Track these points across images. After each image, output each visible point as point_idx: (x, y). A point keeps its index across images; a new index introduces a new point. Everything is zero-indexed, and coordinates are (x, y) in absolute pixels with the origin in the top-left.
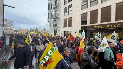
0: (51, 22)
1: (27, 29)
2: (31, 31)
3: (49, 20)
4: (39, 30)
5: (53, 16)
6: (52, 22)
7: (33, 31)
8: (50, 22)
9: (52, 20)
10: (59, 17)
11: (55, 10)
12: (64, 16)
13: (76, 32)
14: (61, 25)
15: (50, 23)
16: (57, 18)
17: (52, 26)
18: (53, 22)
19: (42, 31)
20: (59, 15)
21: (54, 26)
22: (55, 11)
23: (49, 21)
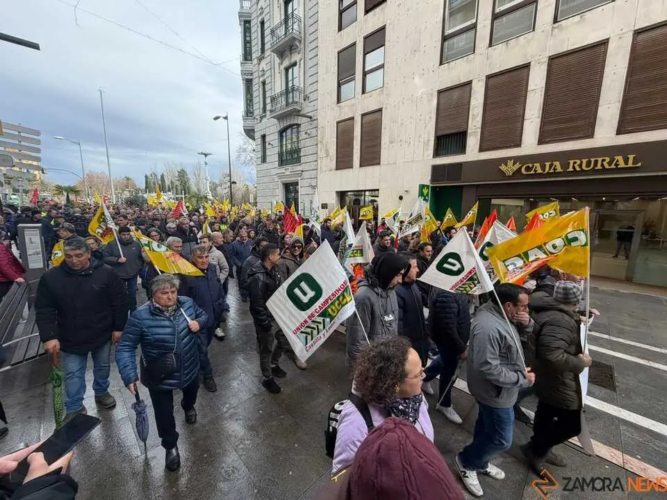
0: (264, 137)
1: (128, 179)
2: (148, 188)
3: (250, 123)
4: (197, 185)
5: (273, 99)
6: (267, 139)
7: (163, 189)
8: (258, 135)
9: (270, 127)
10: (307, 108)
11: (286, 63)
12: (339, 101)
13: (401, 198)
14: (321, 154)
15: (259, 141)
16: (297, 113)
17: (268, 159)
18: (273, 138)
19: (214, 188)
20: (312, 97)
21: (282, 162)
22: (287, 70)
23: (250, 133)
